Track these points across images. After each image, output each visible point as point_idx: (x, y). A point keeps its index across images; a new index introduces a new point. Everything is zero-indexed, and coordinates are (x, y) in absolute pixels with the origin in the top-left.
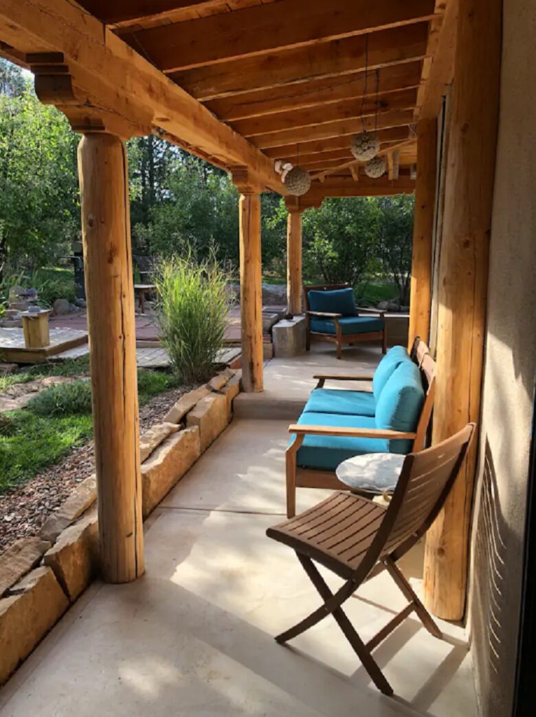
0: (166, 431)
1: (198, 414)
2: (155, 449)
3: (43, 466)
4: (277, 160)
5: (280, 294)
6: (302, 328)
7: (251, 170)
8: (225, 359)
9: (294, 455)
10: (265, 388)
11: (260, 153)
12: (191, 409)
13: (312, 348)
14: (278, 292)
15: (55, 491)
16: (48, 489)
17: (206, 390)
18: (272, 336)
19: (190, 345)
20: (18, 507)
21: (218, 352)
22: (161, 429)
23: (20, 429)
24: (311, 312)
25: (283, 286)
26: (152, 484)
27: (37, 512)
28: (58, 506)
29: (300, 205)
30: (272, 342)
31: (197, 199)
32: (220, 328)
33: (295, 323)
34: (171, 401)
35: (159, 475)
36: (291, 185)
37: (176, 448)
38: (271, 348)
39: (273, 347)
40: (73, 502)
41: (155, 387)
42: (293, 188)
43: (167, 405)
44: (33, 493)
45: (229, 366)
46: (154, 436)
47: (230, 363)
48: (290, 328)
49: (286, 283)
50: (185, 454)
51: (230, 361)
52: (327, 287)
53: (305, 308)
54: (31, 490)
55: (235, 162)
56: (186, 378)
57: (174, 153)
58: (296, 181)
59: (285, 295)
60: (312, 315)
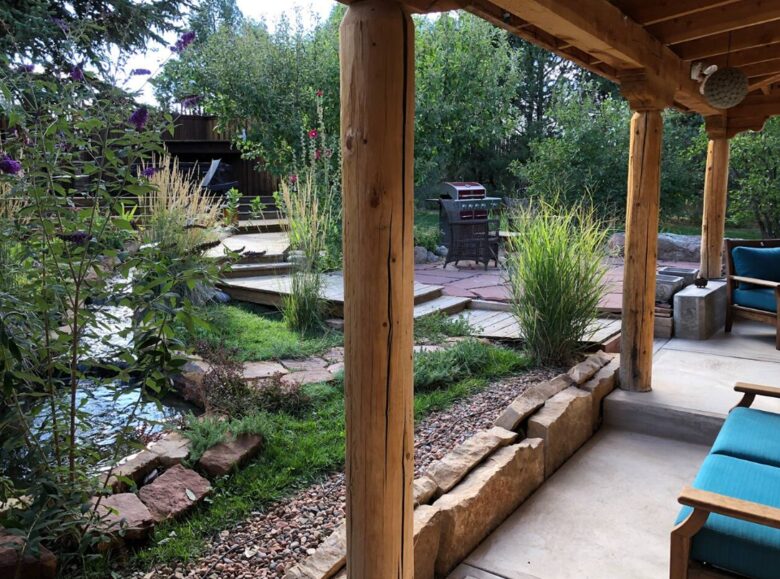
0: (493, 444)
1: (545, 419)
2: (472, 470)
3: (322, 472)
4: (695, 63)
5: (692, 248)
6: (721, 300)
7: (650, 74)
8: (598, 338)
9: (686, 542)
10: (654, 385)
11: (667, 51)
12: (537, 411)
13: (735, 329)
14: (688, 245)
15: (322, 518)
16: (315, 513)
17: (563, 382)
18: (672, 307)
19: (548, 318)
20: (268, 535)
21: (588, 328)
22: (485, 438)
23: (316, 411)
24: (736, 278)
25: (696, 237)
26: (457, 528)
27: (287, 551)
28: (315, 547)
29: (728, 128)
30: (672, 315)
31: (586, 129)
32: (593, 295)
33: (709, 292)
34: (514, 393)
35: (469, 515)
36: (715, 92)
37: (503, 472)
38: (670, 325)
39: (673, 322)
40: (329, 550)
41: (498, 368)
42: (717, 97)
43: (507, 398)
44: (295, 514)
45: (604, 348)
46: (473, 450)
47: (605, 344)
48: (701, 298)
49: (700, 234)
50: (517, 480)
51: (604, 341)
52: (764, 242)
53: (727, 270)
54: (294, 509)
55: (625, 64)
56: (539, 361)
57: (568, 79)
58: (724, 86)
59: (697, 250)
60: (738, 281)
